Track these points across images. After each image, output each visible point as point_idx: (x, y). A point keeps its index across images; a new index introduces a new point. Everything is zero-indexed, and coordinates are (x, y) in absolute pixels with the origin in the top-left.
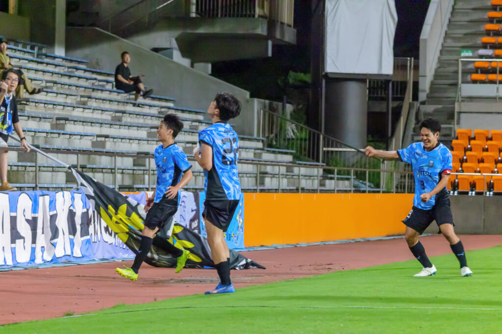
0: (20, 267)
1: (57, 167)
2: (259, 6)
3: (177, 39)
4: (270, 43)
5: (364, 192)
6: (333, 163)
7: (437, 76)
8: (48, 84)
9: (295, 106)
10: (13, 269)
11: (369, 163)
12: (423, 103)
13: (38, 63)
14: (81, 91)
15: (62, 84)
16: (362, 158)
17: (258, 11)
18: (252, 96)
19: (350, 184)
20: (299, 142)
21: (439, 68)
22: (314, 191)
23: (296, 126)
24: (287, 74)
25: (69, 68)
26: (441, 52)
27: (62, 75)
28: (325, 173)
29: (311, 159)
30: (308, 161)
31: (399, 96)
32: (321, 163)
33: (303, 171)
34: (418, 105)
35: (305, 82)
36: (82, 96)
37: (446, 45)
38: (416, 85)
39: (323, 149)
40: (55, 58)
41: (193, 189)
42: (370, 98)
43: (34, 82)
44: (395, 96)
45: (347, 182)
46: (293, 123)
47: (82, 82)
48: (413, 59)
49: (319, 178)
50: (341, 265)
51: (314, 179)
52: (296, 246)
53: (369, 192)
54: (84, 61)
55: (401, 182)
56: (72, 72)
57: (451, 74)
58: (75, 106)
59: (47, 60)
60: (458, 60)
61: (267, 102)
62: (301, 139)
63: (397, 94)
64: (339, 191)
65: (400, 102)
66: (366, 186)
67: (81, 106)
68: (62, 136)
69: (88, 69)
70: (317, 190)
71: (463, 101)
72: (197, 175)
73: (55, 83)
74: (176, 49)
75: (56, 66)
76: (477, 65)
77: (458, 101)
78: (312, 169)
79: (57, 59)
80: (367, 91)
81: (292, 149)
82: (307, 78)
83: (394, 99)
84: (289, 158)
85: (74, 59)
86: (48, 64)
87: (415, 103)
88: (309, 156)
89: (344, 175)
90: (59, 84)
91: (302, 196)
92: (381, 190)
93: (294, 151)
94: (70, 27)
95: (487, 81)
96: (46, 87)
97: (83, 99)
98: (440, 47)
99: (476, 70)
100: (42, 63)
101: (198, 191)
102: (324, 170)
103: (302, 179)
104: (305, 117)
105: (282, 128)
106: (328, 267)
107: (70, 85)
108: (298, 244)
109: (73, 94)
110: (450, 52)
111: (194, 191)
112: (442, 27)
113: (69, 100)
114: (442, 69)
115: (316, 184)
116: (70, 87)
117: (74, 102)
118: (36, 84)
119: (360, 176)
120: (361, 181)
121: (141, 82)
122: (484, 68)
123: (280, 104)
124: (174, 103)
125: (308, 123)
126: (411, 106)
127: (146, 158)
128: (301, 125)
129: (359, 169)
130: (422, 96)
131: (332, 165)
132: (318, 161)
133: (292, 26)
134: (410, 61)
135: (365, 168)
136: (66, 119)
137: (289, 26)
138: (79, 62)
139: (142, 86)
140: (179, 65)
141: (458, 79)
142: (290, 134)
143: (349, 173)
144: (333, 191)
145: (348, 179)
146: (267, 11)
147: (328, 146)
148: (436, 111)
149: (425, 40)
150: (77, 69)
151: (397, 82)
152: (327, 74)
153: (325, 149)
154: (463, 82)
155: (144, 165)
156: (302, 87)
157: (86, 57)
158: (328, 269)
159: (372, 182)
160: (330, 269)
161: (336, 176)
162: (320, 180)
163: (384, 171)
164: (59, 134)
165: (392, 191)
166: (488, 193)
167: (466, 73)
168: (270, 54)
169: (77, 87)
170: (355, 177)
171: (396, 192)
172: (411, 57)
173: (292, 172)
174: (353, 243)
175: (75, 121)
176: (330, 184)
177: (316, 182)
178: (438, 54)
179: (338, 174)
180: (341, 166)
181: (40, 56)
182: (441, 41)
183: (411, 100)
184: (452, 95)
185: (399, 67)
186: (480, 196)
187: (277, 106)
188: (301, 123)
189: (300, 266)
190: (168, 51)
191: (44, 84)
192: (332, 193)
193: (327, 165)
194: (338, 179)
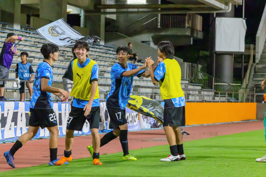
0: (85, 135)
1: (101, 92)
2: (187, 23)
3: (152, 37)
4: (192, 39)
5: (232, 102)
7: (263, 52)
8: (97, 57)
9: (202, 65)
10: (82, 135)
11: (234, 90)
12: (257, 64)
13: (93, 48)
14: (111, 60)
15: (103, 57)
16: (231, 87)
17: (187, 25)
18: (184, 61)
19: (226, 99)
20: (204, 81)
22: (210, 102)
23: (203, 74)
24: (199, 52)
25: (106, 50)
27: (103, 53)
29: (209, 88)
30: (208, 89)
32: (213, 90)
33: (206, 93)
34: (255, 65)
35: (207, 55)
36: (111, 62)
38: (254, 56)
40: (100, 45)
42: (234, 62)
43: (91, 56)
44: (245, 61)
45: (224, 98)
46: (201, 73)
47: (112, 56)
48: (253, 45)
50: (221, 133)
51: (210, 97)
53: (234, 102)
54: (112, 47)
55: (248, 98)
56: (107, 52)
58: (108, 66)
59: (96, 47)
61: (190, 64)
62: (205, 80)
63: (246, 60)
64: (221, 102)
65: (248, 64)
66: (233, 99)
67: (111, 66)
68: (103, 79)
69: (114, 50)
73: (100, 56)
74: (151, 41)
75: (101, 49)
78: (210, 92)
79: (101, 46)
80: (233, 59)
81: (201, 84)
82: (207, 53)
83: (245, 62)
84: (200, 88)
85: (108, 46)
86: (97, 48)
87: (254, 64)
89: (223, 95)
90: (102, 56)
91: (205, 104)
92: (239, 101)
93: (202, 85)
94: (107, 32)
96: (96, 58)
97: (112, 63)
100: (94, 48)
102: (215, 93)
103: (205, 97)
104: (206, 70)
105: (196, 75)
106: (216, 134)
107: (106, 57)
108: (203, 124)
109: (108, 61)
113: (106, 64)
115: (211, 99)
116: (106, 58)
117: (108, 64)
118: (92, 57)
119: (230, 95)
120: (230, 97)
121: (136, 56)
123: (196, 65)
125: (208, 73)
126: (252, 65)
127: (138, 88)
128: (205, 73)
129: (230, 92)
130: (257, 61)
131: (218, 91)
132: (212, 89)
134: (252, 46)
135: (232, 92)
136: (105, 72)
137: (200, 31)
138: (110, 47)
139: (137, 57)
140: (153, 48)
142: (200, 78)
143: (225, 94)
145: (225, 97)
146: (190, 25)
147: (216, 83)
148: (263, 67)
149: (258, 37)
150: (109, 50)
151: (246, 55)
152: (216, 52)
153: (215, 84)
155: (138, 91)
156: (205, 57)
157: (113, 45)
159: (236, 98)
161: (220, 95)
162: (213, 97)
163: (240, 93)
164: (102, 78)
165: (244, 101)
168: (192, 43)
169: (109, 58)
170: (228, 96)
171: (246, 102)
172: (252, 44)
173: (201, 93)
174: (227, 124)
175: (108, 72)
176: (217, 99)
179: (221, 94)
180: (222, 91)
181: (94, 45)
183: (252, 63)
185: (247, 48)
189: (204, 133)
190: (147, 43)
191: (95, 57)
192: (218, 102)
193: (216, 90)
194: (221, 97)
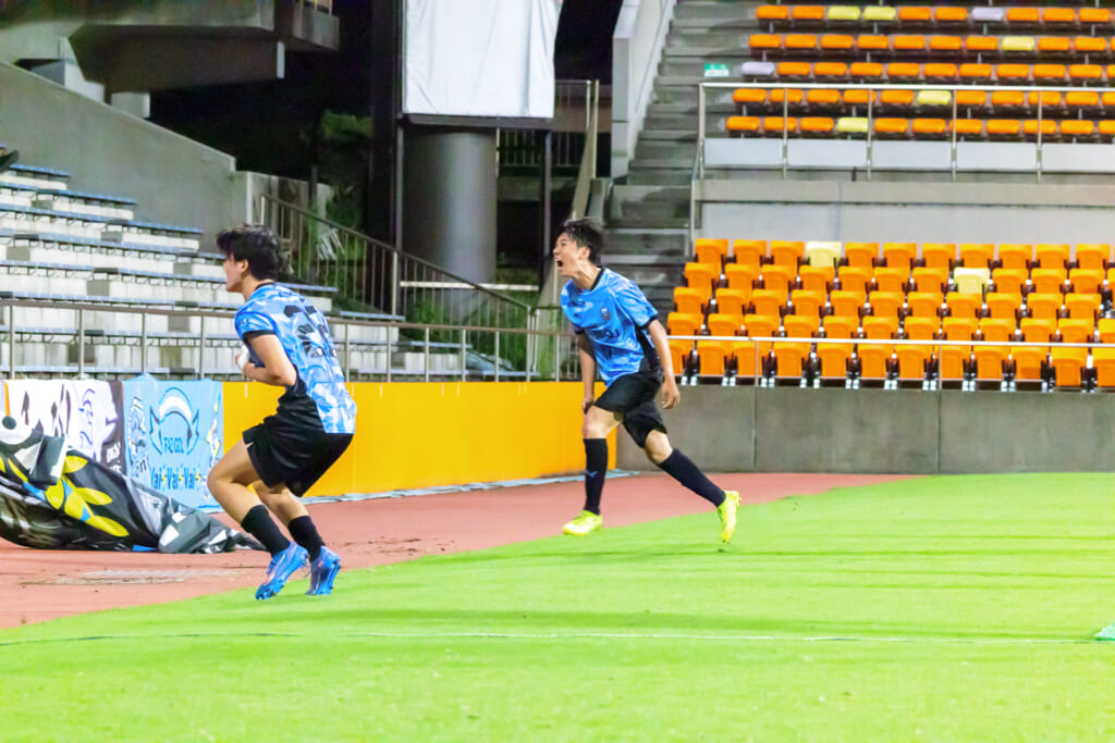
3: (72, 40)
4: (281, 48)
5: (490, 379)
6: (421, 316)
7: (651, 121)
9: (337, 187)
11: (502, 315)
12: (621, 181)
16: (484, 303)
18: (241, 166)
19: (461, 361)
20: (345, 268)
21: (657, 102)
22: (379, 377)
23: (340, 233)
24: (317, 119)
26: (660, 67)
28: (404, 337)
29: (372, 307)
30: (366, 311)
31: (567, 165)
32: (394, 316)
33: (355, 332)
34: (611, 185)
35: (359, 136)
37: (670, 51)
38: (605, 140)
39: (398, 284)
41: (109, 373)
42: (503, 171)
44: (559, 165)
45: (452, 358)
46: (331, 227)
48: (597, 82)
49: (390, 348)
50: (437, 542)
51: (379, 351)
52: (340, 501)
53: (502, 379)
57: (680, 116)
60: (697, 86)
61: (275, 178)
62: (351, 263)
63: (563, 161)
64: (434, 377)
65: (571, 178)
66: (495, 365)
70: (385, 375)
71: (707, 177)
72: (119, 344)
74: (70, 62)
76: (740, 95)
77: (698, 177)
78: (376, 328)
80: (497, 154)
81: (331, 285)
82: (364, 126)
83: (556, 172)
84: (324, 304)
87: (604, 180)
88: (368, 300)
89: (444, 341)
92: (529, 374)
93: (335, 289)
95: (761, 131)
98: (657, 58)
99: (739, 108)
101: (120, 377)
102: (403, 331)
103: (353, 350)
104: (358, 215)
105: (307, 238)
106: (409, 545)
108: (343, 496)
110: (681, 68)
111: (113, 377)
112: (662, 13)
114: (662, 106)
115: (383, 363)
119: (482, 343)
120: (483, 355)
122: (757, 103)
123: (304, 184)
124: (66, 182)
125: (365, 226)
126: (594, 189)
127: (4, 305)
128: (348, 230)
129: (478, 328)
130: (619, 166)
131: (420, 319)
132: (388, 310)
133: (330, 10)
134: (593, 89)
135: (492, 325)
137: (323, 10)
140: (76, 98)
141: (697, 129)
142: (327, 251)
143: (456, 338)
144: (422, 379)
145: (454, 351)
147: (410, 279)
148: (650, 199)
149: (625, 42)
151: (564, 134)
152: (407, 116)
153: (403, 284)
154: (709, 135)
155: (1, 321)
156: (353, 145)
158: (410, 550)
159: (509, 358)
160: (414, 550)
161: (427, 344)
162: (393, 353)
163: (534, 333)
165: (553, 376)
166: (764, 380)
167: (715, 113)
168: (281, 73)
170: (470, 346)
171: (561, 380)
172: (593, 79)
174: (467, 492)
176: (414, 362)
177: (384, 358)
178: (653, 71)
179: (431, 340)
180: (438, 322)
182: (661, 42)
183: (594, 175)
184: (685, 163)
185: (567, 100)
186: (747, 389)
187: (298, 188)
188: (349, 226)
189: (347, 544)
190: (51, 66)
192: (418, 381)
193: (409, 319)
194: (433, 351)
